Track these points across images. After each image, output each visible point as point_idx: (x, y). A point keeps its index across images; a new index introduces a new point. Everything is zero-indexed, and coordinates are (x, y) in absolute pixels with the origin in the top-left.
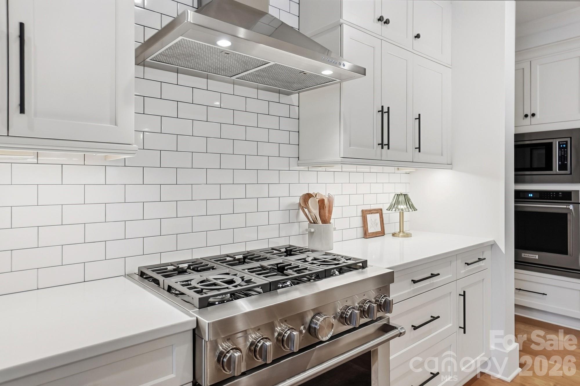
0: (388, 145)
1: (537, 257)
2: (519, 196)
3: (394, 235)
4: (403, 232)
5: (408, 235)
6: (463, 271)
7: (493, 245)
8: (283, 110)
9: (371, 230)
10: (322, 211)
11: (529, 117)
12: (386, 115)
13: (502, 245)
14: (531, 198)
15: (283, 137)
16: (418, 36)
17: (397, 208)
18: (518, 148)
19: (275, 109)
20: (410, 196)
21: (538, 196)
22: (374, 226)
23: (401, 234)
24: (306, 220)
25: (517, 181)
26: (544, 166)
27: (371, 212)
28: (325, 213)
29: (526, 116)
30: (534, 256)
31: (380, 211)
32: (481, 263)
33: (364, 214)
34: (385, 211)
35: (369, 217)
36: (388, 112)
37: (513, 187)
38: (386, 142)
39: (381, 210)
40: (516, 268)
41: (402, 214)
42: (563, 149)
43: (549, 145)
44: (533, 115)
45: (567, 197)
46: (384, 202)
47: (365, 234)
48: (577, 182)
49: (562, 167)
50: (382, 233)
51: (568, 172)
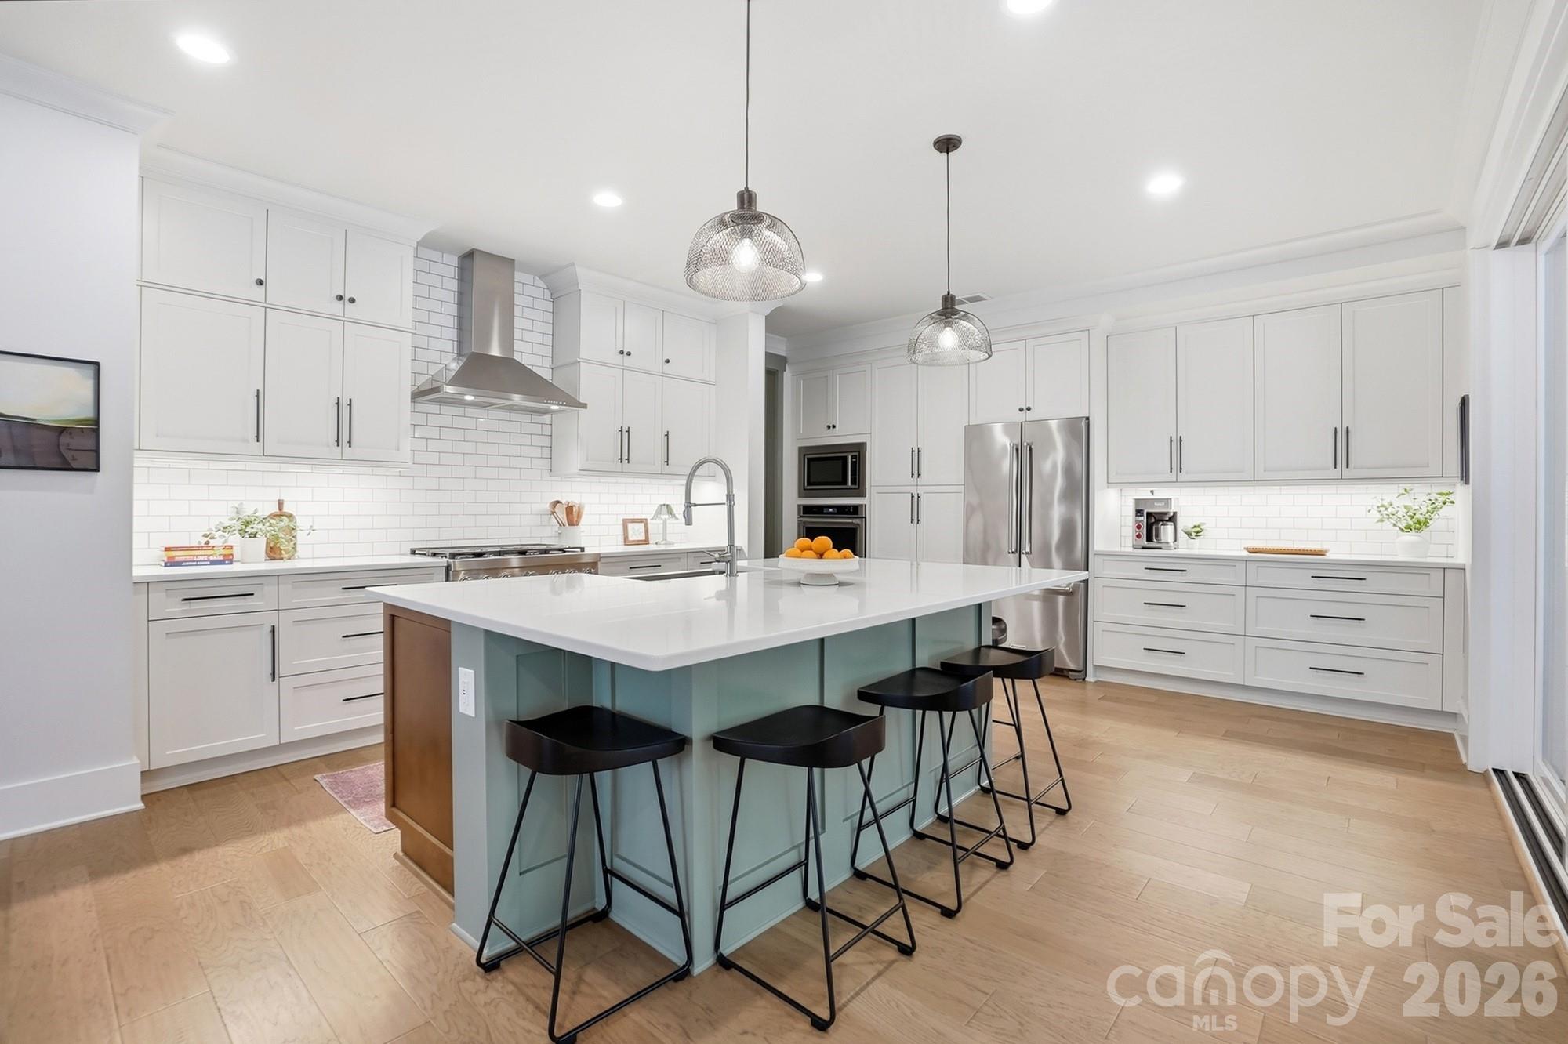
0: (628, 459)
3: (657, 542)
4: (667, 539)
5: (671, 542)
8: (536, 429)
9: (633, 538)
10: (570, 516)
11: (831, 429)
12: (625, 435)
14: (831, 513)
15: (536, 452)
16: (668, 361)
17: (661, 518)
19: (528, 428)
22: (637, 535)
23: (665, 541)
24: (557, 523)
26: (841, 480)
27: (633, 521)
28: (573, 518)
31: (644, 521)
33: (626, 523)
34: (649, 521)
35: (630, 526)
36: (628, 431)
38: (625, 456)
39: (646, 520)
41: (665, 523)
42: (854, 464)
43: (845, 459)
44: (834, 427)
45: (855, 511)
46: (648, 512)
47: (626, 542)
48: (863, 495)
49: (854, 482)
50: (646, 542)
51: (857, 486)
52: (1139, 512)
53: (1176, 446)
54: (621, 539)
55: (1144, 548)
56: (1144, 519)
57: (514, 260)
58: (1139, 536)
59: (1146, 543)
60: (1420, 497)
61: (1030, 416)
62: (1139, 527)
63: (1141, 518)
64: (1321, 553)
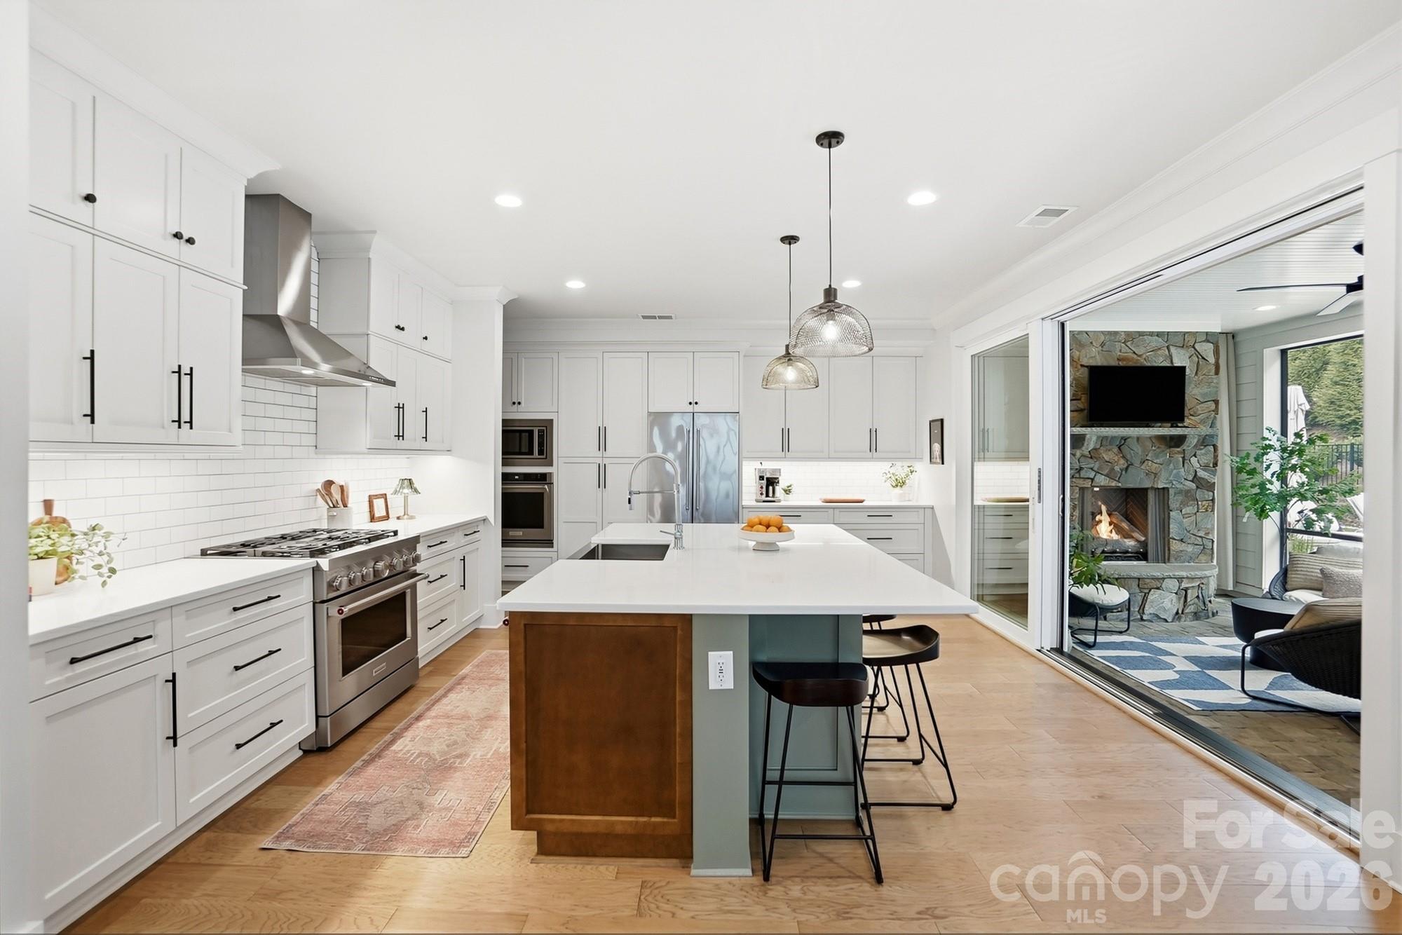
0: (403, 436)
1: (521, 533)
2: (506, 478)
3: (398, 518)
4: (408, 515)
5: (412, 518)
6: (463, 541)
7: (485, 520)
8: (304, 401)
9: (377, 515)
11: (516, 405)
13: (492, 520)
14: (517, 480)
15: (303, 427)
16: (426, 338)
17: (402, 492)
18: (505, 433)
19: (298, 400)
20: (414, 481)
21: (522, 477)
22: (380, 511)
23: (406, 516)
24: (327, 506)
25: (504, 464)
26: (527, 451)
27: (377, 497)
28: (344, 498)
29: (514, 403)
30: (518, 533)
31: (384, 496)
32: (476, 535)
33: (371, 498)
34: (390, 496)
35: (374, 501)
36: (403, 408)
37: (500, 470)
39: (386, 495)
40: (502, 546)
41: (406, 498)
42: (541, 437)
43: (531, 433)
44: (519, 403)
45: (543, 478)
46: (388, 487)
47: (373, 519)
48: (551, 465)
49: (541, 452)
50: (387, 517)
51: (544, 457)
52: (761, 478)
53: (786, 434)
54: (367, 516)
55: (764, 501)
56: (764, 482)
57: (310, 215)
58: (762, 494)
59: (764, 497)
60: (900, 470)
61: (697, 408)
62: (762, 488)
63: (762, 482)
64: (862, 502)
